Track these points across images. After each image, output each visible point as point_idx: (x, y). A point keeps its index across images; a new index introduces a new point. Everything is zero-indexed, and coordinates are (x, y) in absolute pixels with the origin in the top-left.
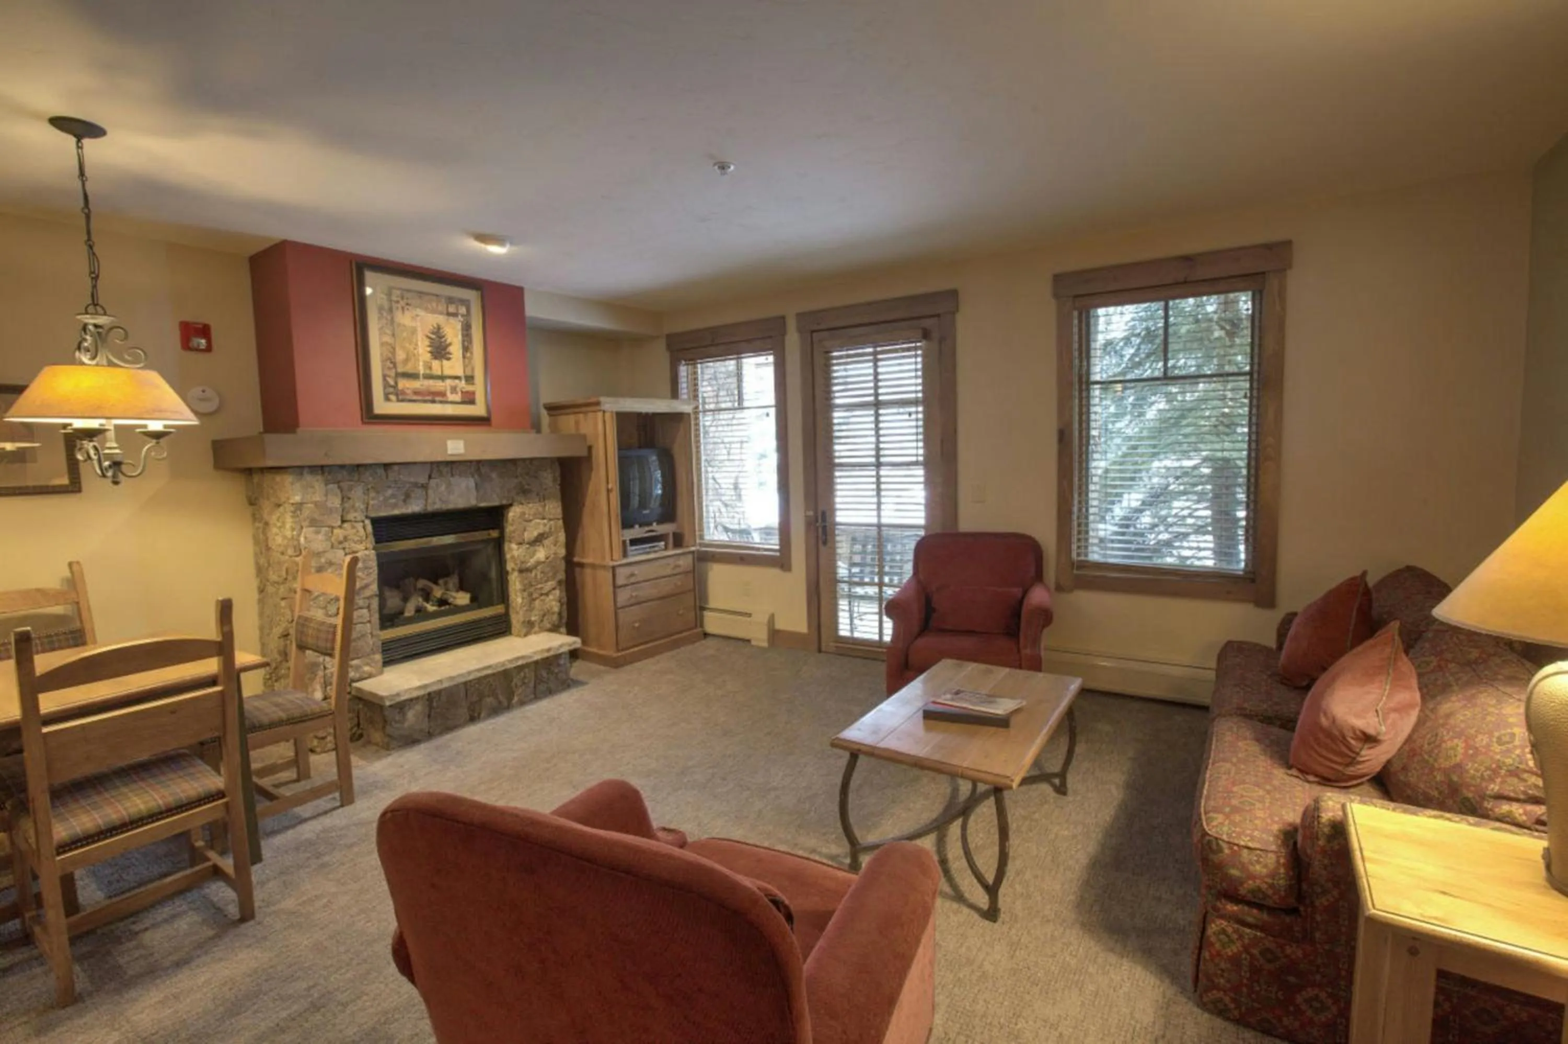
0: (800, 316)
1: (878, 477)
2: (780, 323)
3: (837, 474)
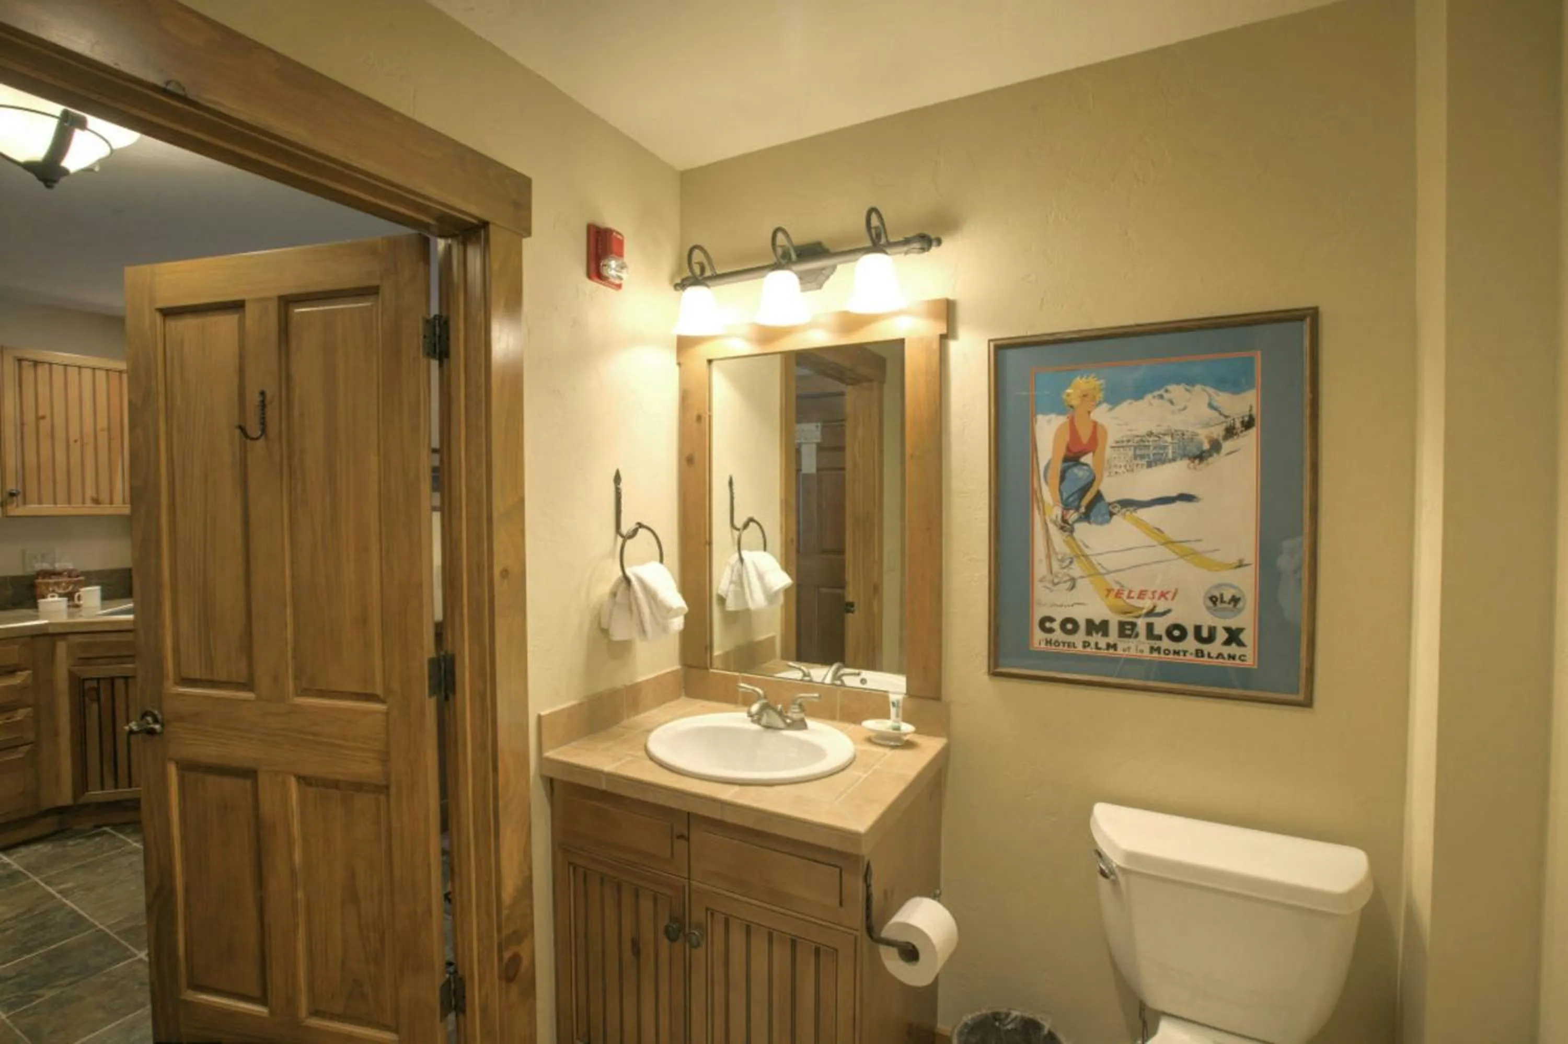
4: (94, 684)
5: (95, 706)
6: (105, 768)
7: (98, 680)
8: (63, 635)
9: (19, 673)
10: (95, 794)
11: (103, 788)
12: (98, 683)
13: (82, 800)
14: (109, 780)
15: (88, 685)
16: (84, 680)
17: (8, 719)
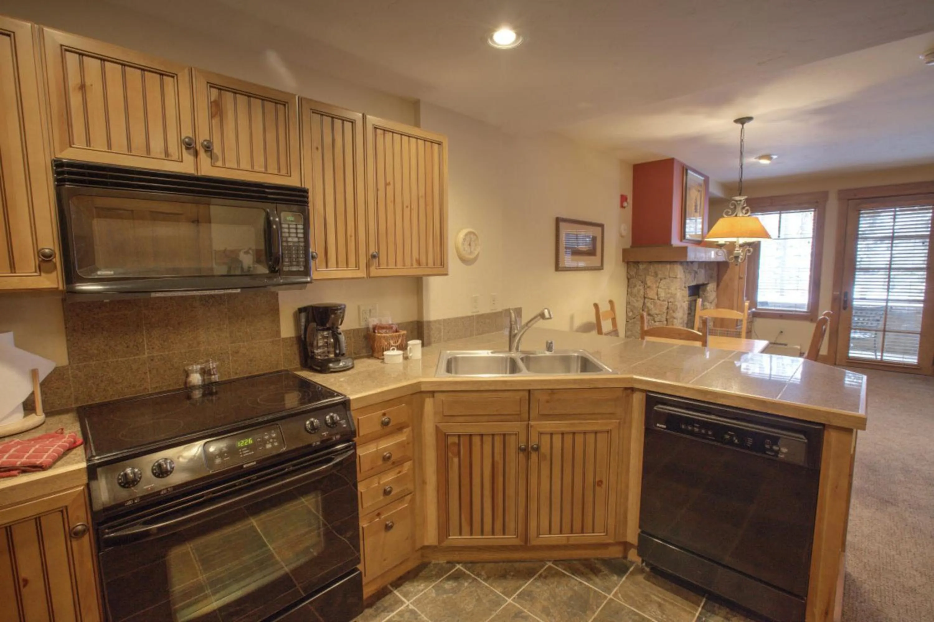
0: (840, 192)
1: (889, 275)
2: (825, 195)
3: (857, 273)
4: (456, 440)
5: (456, 460)
6: (463, 516)
7: (459, 436)
8: (432, 393)
9: (405, 430)
10: (454, 539)
11: (460, 534)
12: (459, 440)
13: (446, 543)
14: (466, 528)
15: (451, 440)
16: (448, 435)
17: (400, 472)
